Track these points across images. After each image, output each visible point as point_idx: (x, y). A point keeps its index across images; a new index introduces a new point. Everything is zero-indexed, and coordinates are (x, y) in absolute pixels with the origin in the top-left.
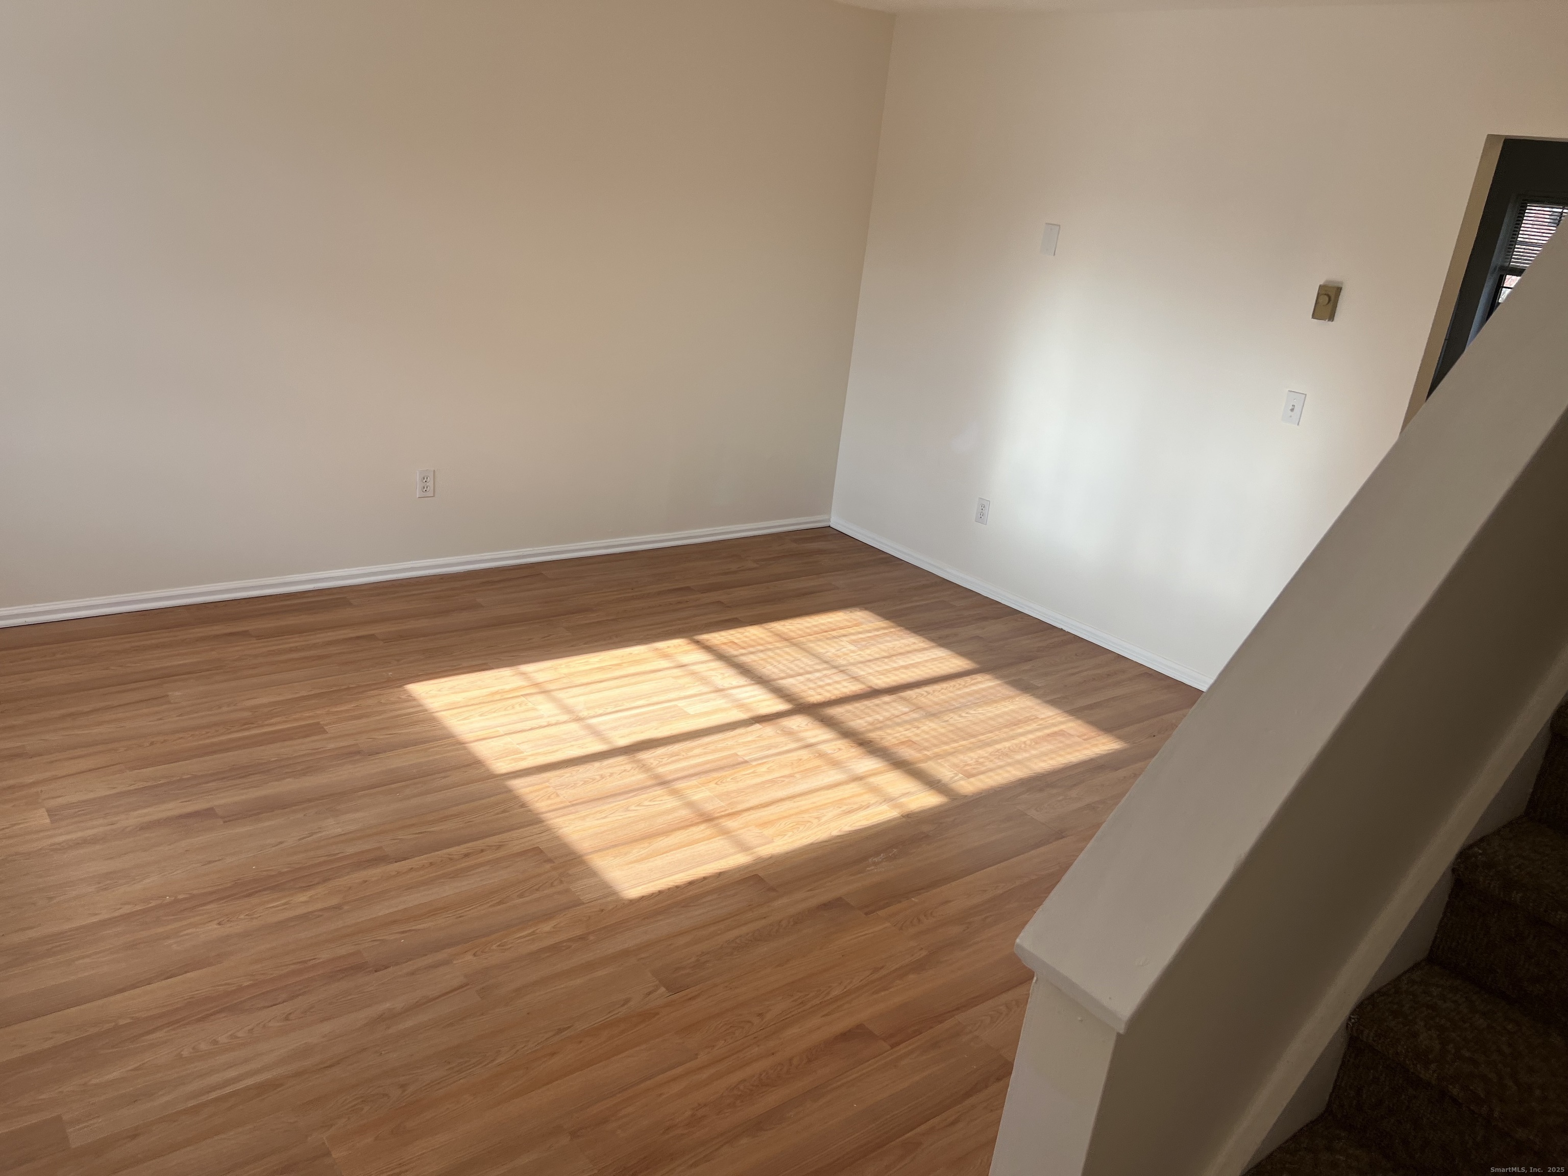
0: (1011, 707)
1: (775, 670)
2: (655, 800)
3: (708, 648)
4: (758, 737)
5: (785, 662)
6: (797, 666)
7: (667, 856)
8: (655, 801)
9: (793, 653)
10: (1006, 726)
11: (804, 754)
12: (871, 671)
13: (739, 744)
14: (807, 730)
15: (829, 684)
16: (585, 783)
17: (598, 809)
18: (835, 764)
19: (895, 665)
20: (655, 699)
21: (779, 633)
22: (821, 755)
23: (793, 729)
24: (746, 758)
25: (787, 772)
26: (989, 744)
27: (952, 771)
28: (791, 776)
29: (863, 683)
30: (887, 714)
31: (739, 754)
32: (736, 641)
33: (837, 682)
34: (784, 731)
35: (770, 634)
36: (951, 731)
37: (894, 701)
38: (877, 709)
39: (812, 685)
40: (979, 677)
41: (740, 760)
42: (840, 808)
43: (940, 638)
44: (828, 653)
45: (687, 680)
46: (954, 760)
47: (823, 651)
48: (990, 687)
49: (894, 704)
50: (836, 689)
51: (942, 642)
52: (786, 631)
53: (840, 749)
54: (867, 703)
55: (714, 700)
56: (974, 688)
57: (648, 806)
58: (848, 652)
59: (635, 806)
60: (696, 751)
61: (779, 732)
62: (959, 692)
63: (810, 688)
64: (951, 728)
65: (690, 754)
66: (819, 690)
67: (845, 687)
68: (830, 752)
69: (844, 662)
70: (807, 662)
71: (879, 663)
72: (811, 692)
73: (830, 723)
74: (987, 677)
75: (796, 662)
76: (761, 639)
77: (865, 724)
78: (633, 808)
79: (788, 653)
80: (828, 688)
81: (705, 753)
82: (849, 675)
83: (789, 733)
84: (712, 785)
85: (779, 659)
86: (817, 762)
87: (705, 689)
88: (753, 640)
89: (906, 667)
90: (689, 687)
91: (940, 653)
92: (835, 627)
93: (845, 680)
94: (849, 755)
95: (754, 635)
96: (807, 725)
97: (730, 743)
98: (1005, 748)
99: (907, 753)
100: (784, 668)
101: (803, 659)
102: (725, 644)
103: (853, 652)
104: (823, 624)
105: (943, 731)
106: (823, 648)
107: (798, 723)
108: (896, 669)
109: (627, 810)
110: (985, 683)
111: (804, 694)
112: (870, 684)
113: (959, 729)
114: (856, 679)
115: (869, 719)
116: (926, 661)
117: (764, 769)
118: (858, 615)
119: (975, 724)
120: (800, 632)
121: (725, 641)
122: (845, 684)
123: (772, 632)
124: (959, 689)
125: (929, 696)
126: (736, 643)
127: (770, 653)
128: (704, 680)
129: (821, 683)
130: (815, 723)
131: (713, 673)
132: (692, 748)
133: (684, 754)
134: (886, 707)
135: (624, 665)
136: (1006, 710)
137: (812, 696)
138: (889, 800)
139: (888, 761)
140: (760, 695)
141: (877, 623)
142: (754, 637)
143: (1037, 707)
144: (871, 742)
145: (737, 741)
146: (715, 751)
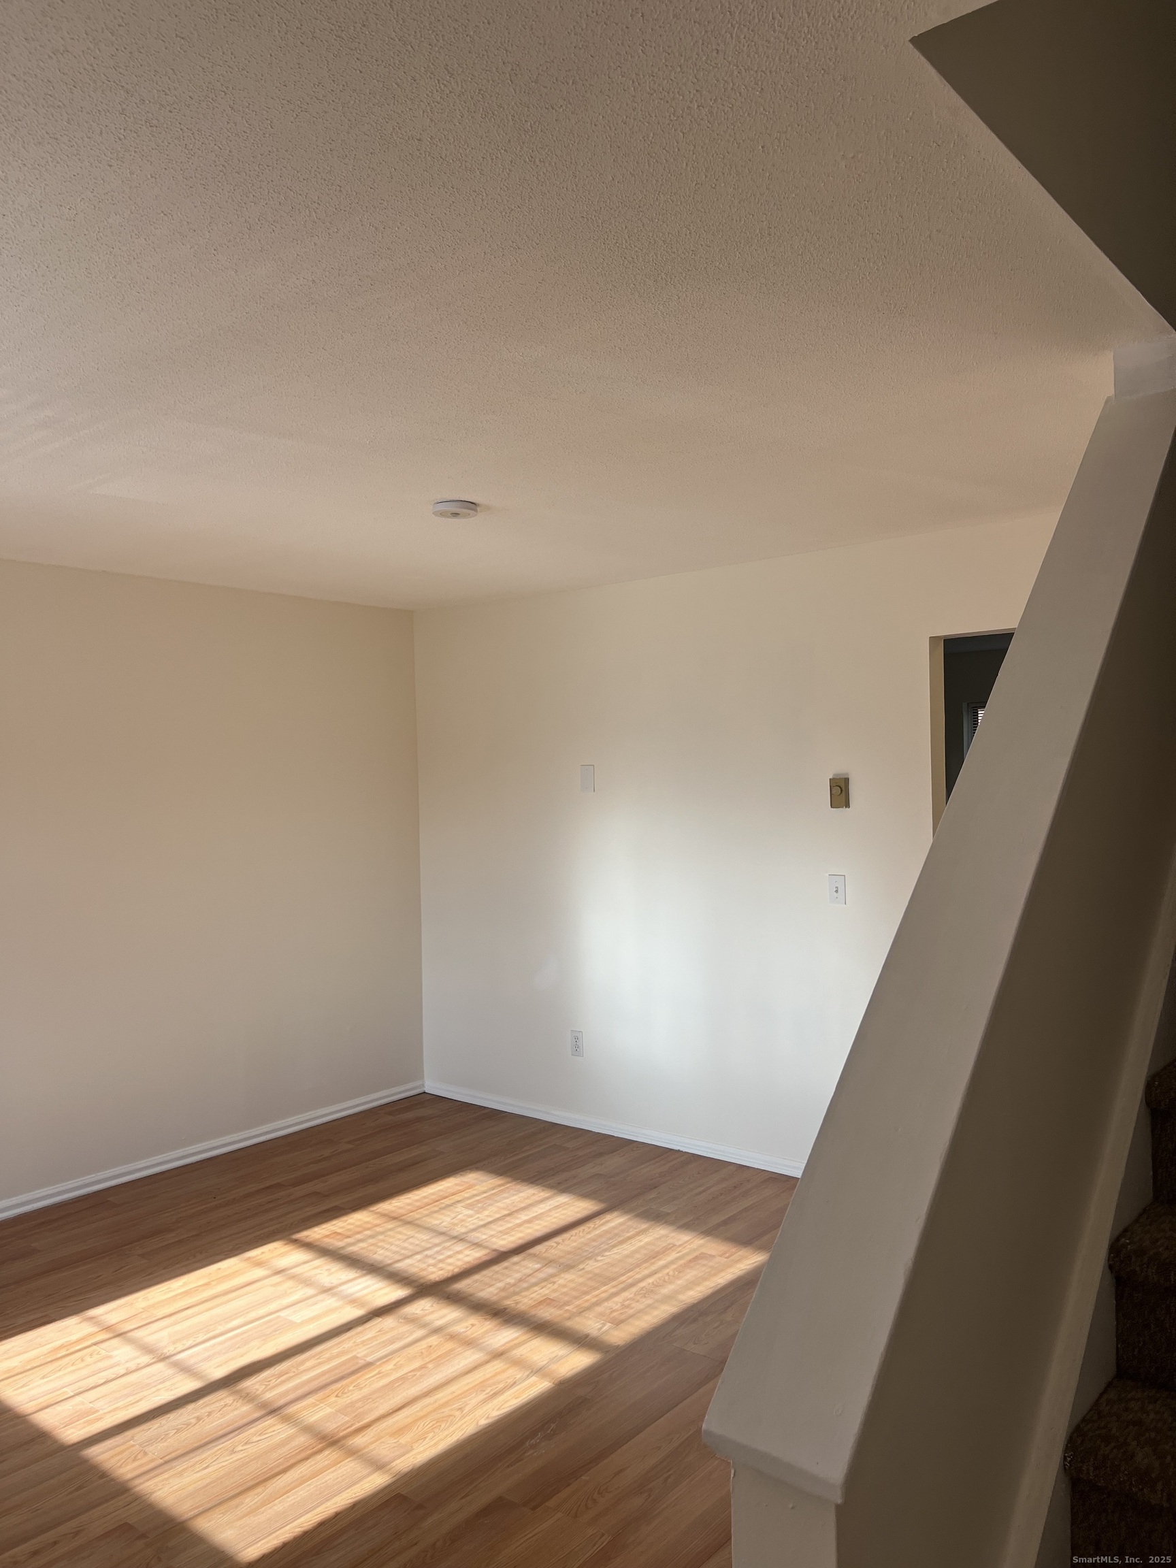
0: (647, 1240)
1: (388, 1253)
2: (266, 1432)
3: (308, 1246)
4: (379, 1331)
5: (397, 1243)
6: (411, 1244)
7: (288, 1497)
8: (265, 1434)
9: (405, 1232)
10: (646, 1261)
11: (434, 1340)
12: (493, 1233)
13: (358, 1345)
14: (432, 1313)
15: (450, 1257)
16: (178, 1431)
17: (197, 1459)
18: (469, 1343)
19: (518, 1221)
20: (253, 1315)
21: (387, 1212)
22: (452, 1337)
23: (416, 1314)
24: (369, 1359)
25: (416, 1364)
26: (632, 1285)
27: (598, 1322)
28: (422, 1367)
29: (486, 1247)
30: (518, 1276)
31: (358, 1355)
32: (339, 1231)
33: (459, 1252)
34: (406, 1318)
35: (375, 1216)
36: (590, 1279)
37: (524, 1260)
38: (506, 1272)
39: (431, 1261)
40: (608, 1217)
41: (362, 1362)
42: (484, 1391)
43: (559, 1184)
44: (444, 1224)
45: (290, 1284)
46: (599, 1309)
47: (437, 1222)
48: (621, 1224)
49: (525, 1263)
50: (459, 1260)
51: (562, 1187)
52: (394, 1209)
53: (473, 1325)
54: (496, 1268)
55: (323, 1300)
56: (604, 1228)
57: (258, 1441)
58: (465, 1218)
59: (243, 1446)
60: (308, 1364)
61: (402, 1321)
62: (589, 1236)
63: (429, 1266)
64: (590, 1276)
65: (302, 1368)
66: (441, 1265)
67: (468, 1256)
68: (462, 1330)
69: (463, 1230)
70: (422, 1237)
71: (500, 1223)
72: (431, 1269)
73: (456, 1299)
74: (615, 1214)
75: (411, 1240)
76: (368, 1222)
77: (496, 1292)
78: (240, 1448)
79: (400, 1233)
80: (450, 1261)
81: (320, 1364)
82: (469, 1242)
83: (412, 1320)
84: (333, 1399)
85: (391, 1240)
86: (449, 1346)
87: (310, 1291)
88: (359, 1226)
89: (529, 1221)
90: (291, 1293)
91: (563, 1199)
92: (447, 1195)
93: (466, 1248)
94: (484, 1329)
95: (360, 1220)
96: (432, 1306)
97: (347, 1346)
98: (649, 1284)
99: (547, 1313)
100: (398, 1249)
101: (416, 1235)
102: (327, 1236)
103: (471, 1216)
104: (433, 1194)
105: (581, 1280)
106: (437, 1219)
107: (424, 1307)
108: (520, 1225)
109: (233, 1452)
110: (615, 1220)
111: (423, 1274)
112: (495, 1247)
113: (596, 1275)
114: (477, 1245)
115: (500, 1285)
116: (550, 1210)
117: (390, 1366)
118: (471, 1177)
119: (612, 1265)
120: (409, 1207)
121: (328, 1233)
122: (467, 1252)
123: (378, 1213)
124: (589, 1233)
125: (559, 1247)
126: (339, 1234)
127: (381, 1237)
128: (306, 1282)
129: (441, 1257)
130: (441, 1302)
131: (318, 1271)
132: (303, 1362)
133: (294, 1370)
134: (517, 1267)
135: (214, 1283)
136: (642, 1244)
137: (433, 1273)
138: (539, 1371)
139: (528, 1326)
140: (373, 1285)
141: (491, 1181)
142: (359, 1223)
143: (673, 1234)
144: (505, 1309)
145: (355, 1342)
146: (330, 1359)
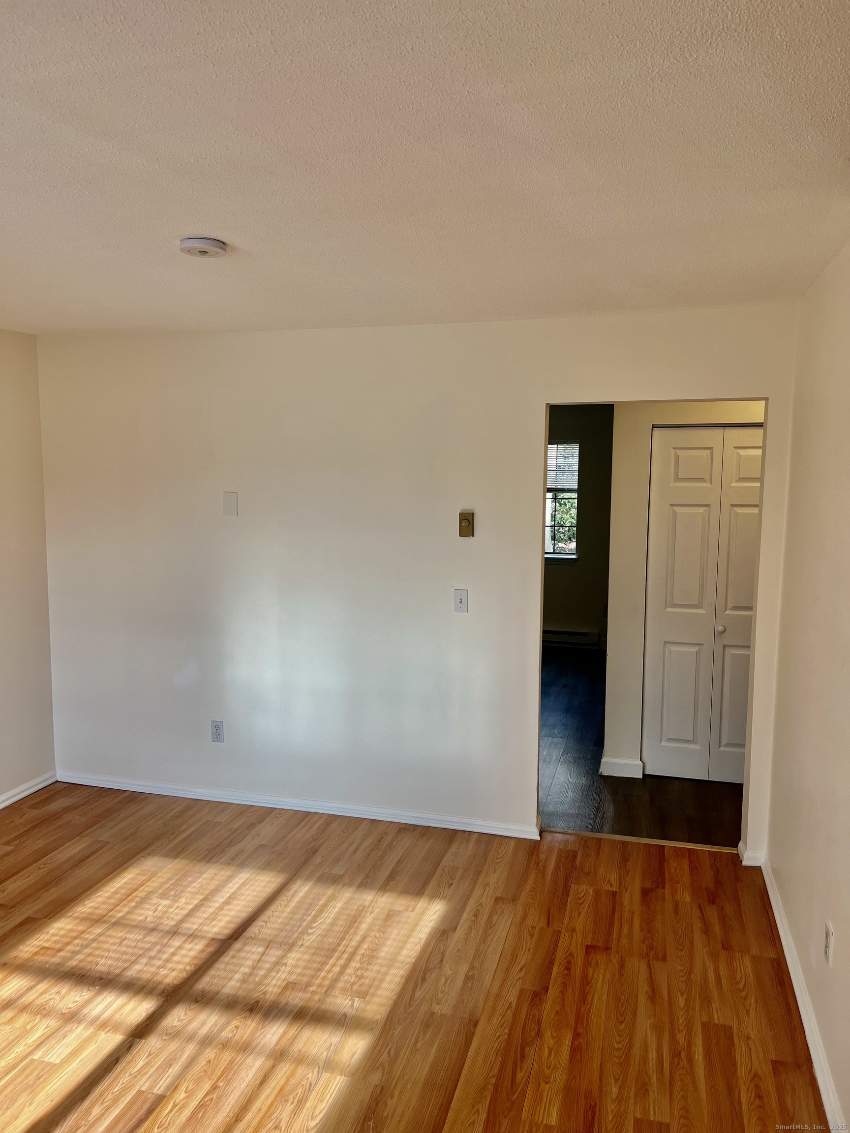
0: (339, 905)
1: (110, 962)
3: (23, 968)
4: (149, 1055)
5: (114, 947)
6: (129, 947)
9: (114, 934)
10: (350, 927)
11: (210, 1053)
12: (200, 921)
13: (135, 1077)
14: (190, 1022)
15: (173, 954)
18: (245, 1048)
19: (217, 905)
22: (225, 1045)
23: (176, 1026)
24: (159, 1090)
25: (207, 1086)
26: (353, 954)
27: (346, 999)
28: (214, 1088)
29: (203, 937)
30: (249, 963)
31: (143, 1089)
32: (47, 945)
33: (180, 948)
34: (170, 1034)
35: (76, 921)
36: (314, 954)
37: (245, 945)
38: (235, 961)
39: (158, 963)
40: (294, 887)
41: (151, 1099)
42: (288, 1101)
43: (233, 859)
44: (148, 919)
45: (23, 1019)
46: (340, 985)
47: (141, 918)
48: (309, 892)
49: (247, 948)
50: (184, 956)
51: (240, 862)
52: (90, 910)
53: (237, 1027)
54: (226, 958)
55: (71, 1031)
56: (296, 899)
58: (165, 909)
61: (166, 1038)
62: (288, 910)
63: (159, 968)
64: (312, 951)
66: (170, 965)
67: (190, 950)
68: (230, 1035)
69: (172, 923)
70: (134, 936)
71: (202, 909)
72: (163, 972)
73: (205, 1000)
74: (299, 883)
75: (125, 942)
76: (71, 930)
77: (238, 984)
79: (110, 936)
80: (176, 958)
81: (108, 1108)
82: (184, 935)
83: (175, 1035)
85: (105, 946)
86: (227, 1056)
87: (52, 1023)
88: (64, 936)
89: (227, 902)
90: (32, 1028)
91: (244, 875)
92: (134, 887)
93: (185, 941)
94: (250, 1030)
95: (61, 929)
96: (186, 1014)
97: (125, 1079)
98: (366, 950)
99: (296, 999)
100: (117, 956)
101: (128, 936)
102: (36, 953)
103: (170, 906)
104: (121, 888)
105: (306, 957)
106: (142, 915)
107: (178, 1017)
108: (221, 908)
110: (301, 890)
111: (158, 978)
112: (210, 935)
113: (317, 948)
114: (193, 936)
115: (238, 976)
116: (239, 888)
117: (181, 1095)
118: (150, 864)
119: (325, 936)
121: (35, 950)
122: (188, 946)
123: (76, 918)
124: (286, 906)
125: (269, 925)
126: (48, 948)
127: (94, 945)
128: (43, 1011)
129: (165, 956)
130: (192, 1007)
131: (47, 996)
132: (89, 1111)
133: (83, 1123)
134: (243, 954)
136: (337, 909)
137: (167, 976)
139: (288, 1016)
140: (115, 1001)
141: (169, 866)
142: (62, 932)
143: (357, 896)
144: (257, 1002)
145: (130, 1074)
146: (116, 1101)
